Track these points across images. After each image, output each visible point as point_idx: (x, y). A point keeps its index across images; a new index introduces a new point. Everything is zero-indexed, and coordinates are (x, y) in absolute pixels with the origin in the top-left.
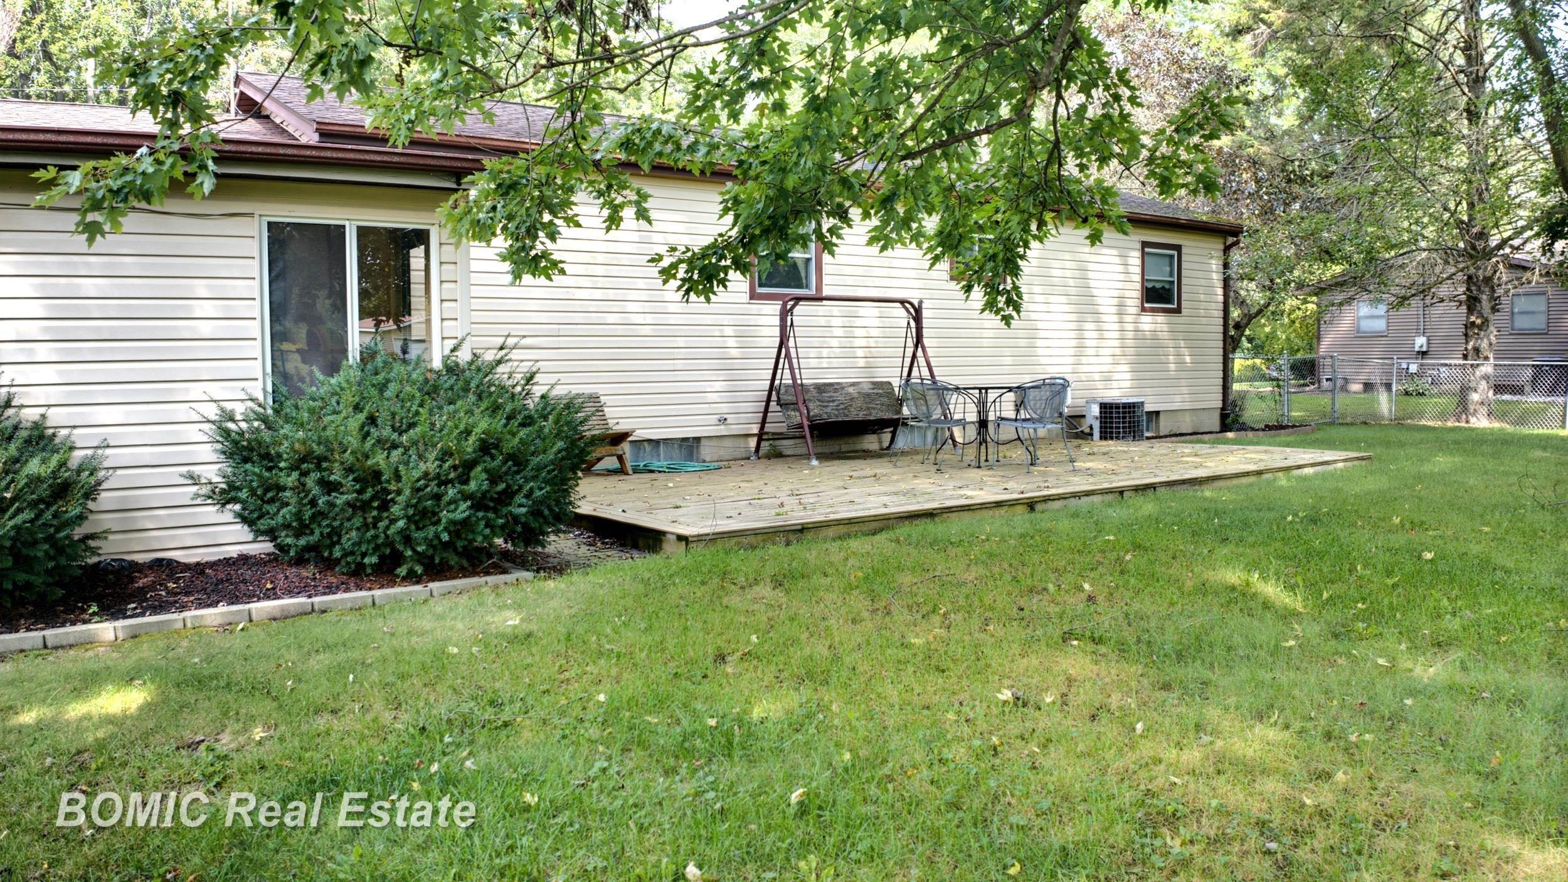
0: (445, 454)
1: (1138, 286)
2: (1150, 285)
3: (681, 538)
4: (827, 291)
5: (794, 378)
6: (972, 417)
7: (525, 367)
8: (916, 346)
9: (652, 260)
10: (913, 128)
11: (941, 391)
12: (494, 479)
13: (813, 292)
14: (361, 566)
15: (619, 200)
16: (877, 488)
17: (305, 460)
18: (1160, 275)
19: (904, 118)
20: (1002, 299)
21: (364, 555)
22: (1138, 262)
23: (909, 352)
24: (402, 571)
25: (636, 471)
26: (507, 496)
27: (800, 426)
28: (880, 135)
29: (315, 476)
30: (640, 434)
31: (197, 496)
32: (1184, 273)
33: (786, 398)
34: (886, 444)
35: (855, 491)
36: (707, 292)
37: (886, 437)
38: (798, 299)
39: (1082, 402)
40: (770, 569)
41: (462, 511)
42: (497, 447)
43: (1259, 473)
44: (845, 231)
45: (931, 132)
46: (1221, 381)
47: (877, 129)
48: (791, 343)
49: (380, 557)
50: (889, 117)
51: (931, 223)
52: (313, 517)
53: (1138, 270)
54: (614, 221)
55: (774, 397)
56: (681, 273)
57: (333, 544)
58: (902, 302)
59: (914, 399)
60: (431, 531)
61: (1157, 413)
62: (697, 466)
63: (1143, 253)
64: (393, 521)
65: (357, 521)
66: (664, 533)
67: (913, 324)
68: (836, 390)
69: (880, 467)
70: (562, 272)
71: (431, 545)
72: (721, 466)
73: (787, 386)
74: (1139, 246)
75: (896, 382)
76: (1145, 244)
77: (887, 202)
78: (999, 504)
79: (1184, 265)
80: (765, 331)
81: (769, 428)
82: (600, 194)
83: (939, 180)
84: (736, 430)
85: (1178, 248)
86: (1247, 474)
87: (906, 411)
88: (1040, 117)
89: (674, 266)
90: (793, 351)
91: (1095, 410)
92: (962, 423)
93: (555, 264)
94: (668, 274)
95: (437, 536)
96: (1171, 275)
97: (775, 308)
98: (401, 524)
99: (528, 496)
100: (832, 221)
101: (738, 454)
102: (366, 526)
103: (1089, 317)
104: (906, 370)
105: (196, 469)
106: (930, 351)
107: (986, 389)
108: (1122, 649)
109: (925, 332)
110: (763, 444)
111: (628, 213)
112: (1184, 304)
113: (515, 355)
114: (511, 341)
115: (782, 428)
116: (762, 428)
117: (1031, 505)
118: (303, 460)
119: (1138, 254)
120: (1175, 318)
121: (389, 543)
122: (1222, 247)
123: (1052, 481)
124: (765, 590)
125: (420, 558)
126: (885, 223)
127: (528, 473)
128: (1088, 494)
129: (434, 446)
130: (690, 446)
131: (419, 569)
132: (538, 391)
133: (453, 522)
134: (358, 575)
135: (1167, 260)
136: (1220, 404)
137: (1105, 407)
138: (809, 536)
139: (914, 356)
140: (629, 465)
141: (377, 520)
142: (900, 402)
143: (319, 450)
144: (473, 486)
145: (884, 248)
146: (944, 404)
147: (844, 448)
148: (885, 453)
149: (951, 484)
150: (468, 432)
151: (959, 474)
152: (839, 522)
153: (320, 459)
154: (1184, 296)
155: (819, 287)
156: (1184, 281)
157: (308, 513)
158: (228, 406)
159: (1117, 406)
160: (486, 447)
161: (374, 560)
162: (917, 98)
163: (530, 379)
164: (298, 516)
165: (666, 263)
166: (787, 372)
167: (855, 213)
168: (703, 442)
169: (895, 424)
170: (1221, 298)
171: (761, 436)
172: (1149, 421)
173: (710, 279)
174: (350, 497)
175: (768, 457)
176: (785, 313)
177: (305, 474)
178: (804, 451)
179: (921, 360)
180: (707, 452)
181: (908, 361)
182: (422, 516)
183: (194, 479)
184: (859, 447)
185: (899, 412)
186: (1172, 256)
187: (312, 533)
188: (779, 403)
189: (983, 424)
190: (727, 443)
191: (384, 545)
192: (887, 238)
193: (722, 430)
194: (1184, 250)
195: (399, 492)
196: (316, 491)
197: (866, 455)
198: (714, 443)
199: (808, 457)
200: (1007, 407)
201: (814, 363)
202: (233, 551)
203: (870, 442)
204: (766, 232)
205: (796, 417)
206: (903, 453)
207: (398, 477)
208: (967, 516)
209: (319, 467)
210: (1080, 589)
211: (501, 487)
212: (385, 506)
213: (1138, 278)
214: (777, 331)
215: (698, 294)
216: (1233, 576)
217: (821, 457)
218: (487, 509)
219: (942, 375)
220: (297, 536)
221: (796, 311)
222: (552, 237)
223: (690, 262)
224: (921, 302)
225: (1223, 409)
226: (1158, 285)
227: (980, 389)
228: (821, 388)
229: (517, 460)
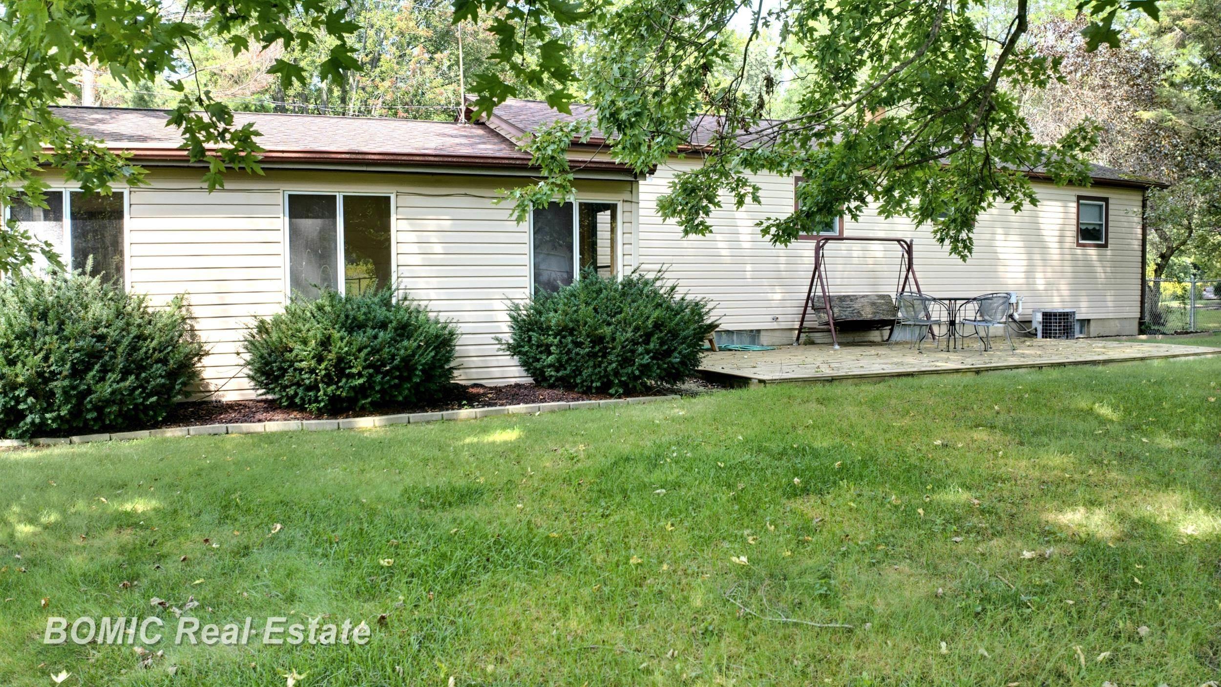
0: (637, 329)
1: (1074, 228)
2: (1084, 227)
3: (761, 381)
4: (846, 234)
5: (824, 291)
6: (945, 318)
7: (670, 283)
8: (908, 271)
9: (757, 225)
10: (902, 153)
11: (924, 300)
12: (662, 343)
13: (836, 234)
14: (589, 388)
15: (743, 192)
16: (878, 361)
17: (564, 331)
18: (1091, 220)
19: (898, 147)
20: (960, 245)
21: (592, 382)
22: (1075, 210)
23: (904, 274)
24: (612, 391)
25: (721, 349)
26: (669, 353)
27: (827, 324)
28: (884, 158)
29: (569, 339)
30: (723, 327)
31: (499, 350)
32: (1110, 218)
33: (817, 304)
34: (886, 338)
35: (864, 362)
36: (786, 242)
37: (886, 333)
38: (827, 239)
39: (1030, 311)
40: (814, 396)
41: (646, 359)
42: (662, 325)
43: (1142, 359)
44: (864, 209)
45: (912, 155)
46: (1139, 298)
47: (882, 154)
48: (822, 268)
49: (602, 383)
50: (888, 147)
51: (915, 202)
52: (567, 361)
53: (1075, 216)
54: (740, 203)
55: (810, 304)
56: (773, 230)
57: (576, 376)
58: (899, 241)
59: (906, 306)
60: (630, 370)
61: (1089, 320)
62: (758, 348)
63: (1079, 205)
64: (610, 364)
65: (591, 363)
66: (750, 379)
67: (906, 255)
68: (851, 300)
69: (882, 350)
70: (711, 232)
71: (629, 377)
72: (773, 348)
73: (819, 297)
74: (1075, 199)
75: (893, 296)
76: (1079, 198)
77: (888, 191)
78: (957, 371)
79: (1110, 212)
80: (806, 260)
81: (805, 324)
82: (733, 189)
83: (918, 179)
84: (784, 325)
85: (1106, 200)
86: (1134, 359)
87: (900, 315)
88: (978, 144)
89: (768, 227)
90: (823, 273)
91: (1039, 317)
92: (939, 323)
93: (707, 228)
94: (766, 231)
95: (633, 372)
96: (1101, 220)
97: (812, 244)
98: (614, 365)
99: (680, 353)
100: (857, 203)
101: (785, 341)
102: (595, 367)
103: (1036, 250)
104: (901, 287)
105: (500, 336)
106: (917, 274)
107: (956, 299)
108: (1005, 430)
109: (915, 261)
110: (802, 335)
111: (748, 199)
112: (1110, 241)
113: (666, 275)
114: (664, 269)
115: (815, 325)
116: (802, 324)
117: (978, 371)
118: (562, 330)
119: (1075, 205)
120: (1102, 251)
121: (607, 375)
122: (1141, 198)
123: (995, 359)
124: (813, 406)
125: (623, 384)
126: (887, 203)
127: (679, 340)
128: (1017, 367)
129: (630, 325)
130: (754, 335)
131: (621, 391)
132: (677, 297)
133: (641, 365)
134: (588, 392)
135: (1097, 209)
136: (1138, 315)
137: (1046, 315)
138: (836, 383)
139: (907, 278)
140: (716, 346)
141: (601, 362)
142: (896, 309)
143: (571, 325)
144: (652, 346)
145: (887, 217)
146: (926, 309)
147: (857, 339)
148: (886, 343)
149: (926, 360)
150: (648, 318)
151: (933, 355)
152: (854, 377)
153: (573, 329)
154: (1110, 235)
155: (841, 231)
156: (1110, 224)
157: (565, 358)
158: (516, 301)
159: (1055, 314)
160: (658, 326)
161: (599, 384)
162: (904, 138)
163: (673, 288)
164: (559, 360)
165: (765, 225)
166: (819, 287)
167: (870, 199)
168: (762, 333)
169: (892, 324)
170: (1140, 236)
171: (800, 330)
172: (1082, 327)
173: (789, 235)
174: (587, 350)
175: (805, 344)
176: (818, 249)
177: (564, 337)
178: (830, 340)
179: (912, 280)
180: (764, 339)
181: (902, 282)
182: (626, 361)
183: (499, 341)
184: (867, 339)
185: (895, 315)
186: (1101, 206)
187: (565, 369)
188: (813, 308)
189: (952, 323)
190: (778, 334)
191: (604, 376)
192: (889, 211)
193: (775, 325)
194: (1110, 201)
195: (613, 348)
196: (570, 346)
197: (872, 344)
198: (770, 334)
199: (832, 344)
200: (970, 311)
201: (838, 281)
202: (513, 381)
203: (875, 336)
204: (820, 210)
205: (824, 317)
206: (897, 343)
207: (614, 339)
208: (935, 377)
209: (571, 334)
210: (992, 408)
211: (666, 347)
212: (604, 356)
213: (1074, 222)
214: (813, 260)
215: (781, 242)
216: (1083, 404)
217: (840, 344)
218: (657, 359)
219: (926, 291)
220: (557, 371)
221: (825, 247)
222: (707, 213)
223: (778, 226)
224: (912, 241)
225: (1141, 319)
226: (1090, 227)
227: (950, 300)
228: (842, 299)
229: (674, 334)
